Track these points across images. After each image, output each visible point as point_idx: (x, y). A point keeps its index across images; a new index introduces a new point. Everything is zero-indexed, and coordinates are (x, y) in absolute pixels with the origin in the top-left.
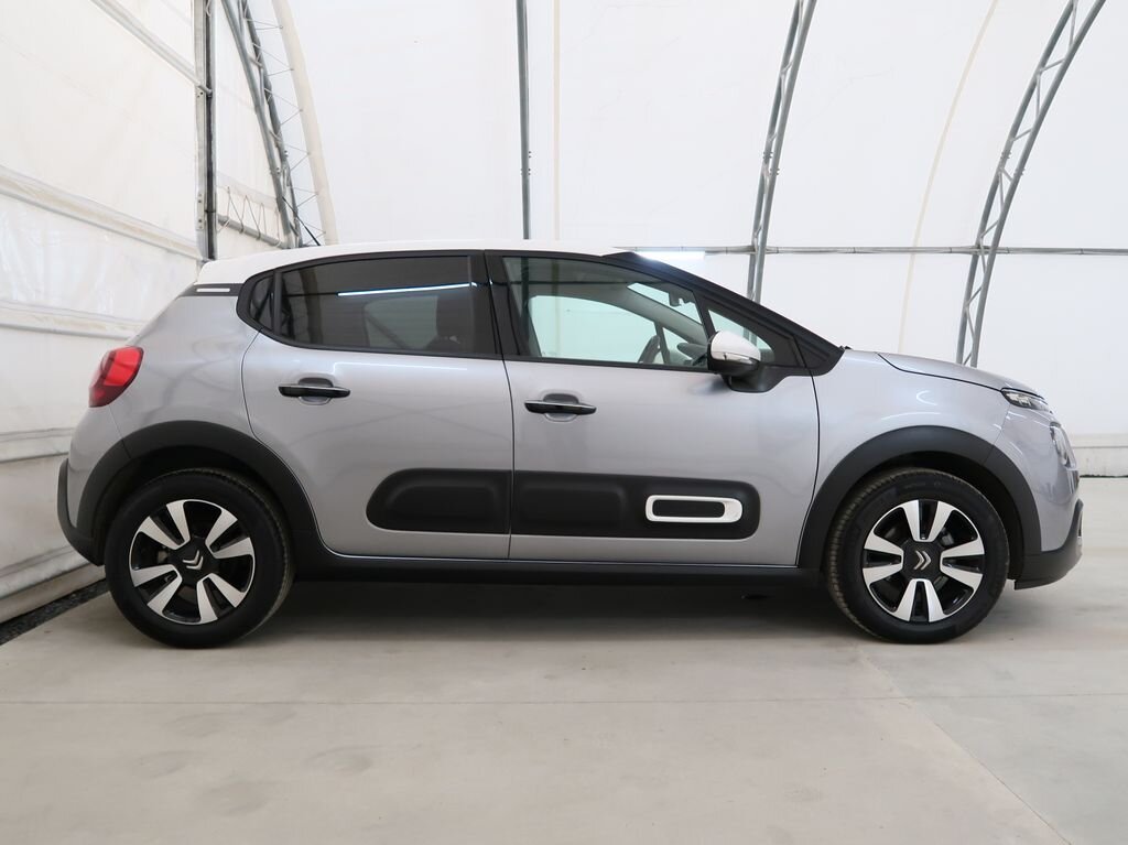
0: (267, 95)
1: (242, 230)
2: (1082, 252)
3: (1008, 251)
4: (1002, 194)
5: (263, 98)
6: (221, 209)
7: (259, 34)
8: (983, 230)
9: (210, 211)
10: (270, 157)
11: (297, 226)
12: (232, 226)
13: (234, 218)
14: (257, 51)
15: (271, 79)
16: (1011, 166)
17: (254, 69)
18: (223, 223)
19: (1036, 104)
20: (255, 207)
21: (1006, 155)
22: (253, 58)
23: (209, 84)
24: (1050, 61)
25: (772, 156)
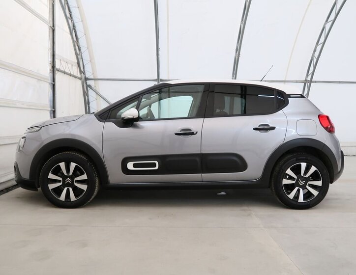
0: (74, 29)
1: (65, 73)
2: (340, 82)
3: (316, 82)
4: (313, 63)
5: (73, 30)
6: (57, 66)
7: (71, 10)
8: (307, 75)
9: (53, 67)
10: (75, 49)
11: (84, 72)
12: (61, 71)
13: (62, 69)
14: (70, 15)
15: (75, 24)
16: (317, 54)
17: (70, 21)
18: (58, 70)
19: (324, 34)
20: (70, 66)
21: (315, 51)
22: (69, 17)
23: (53, 26)
24: (329, 20)
25: (238, 50)
